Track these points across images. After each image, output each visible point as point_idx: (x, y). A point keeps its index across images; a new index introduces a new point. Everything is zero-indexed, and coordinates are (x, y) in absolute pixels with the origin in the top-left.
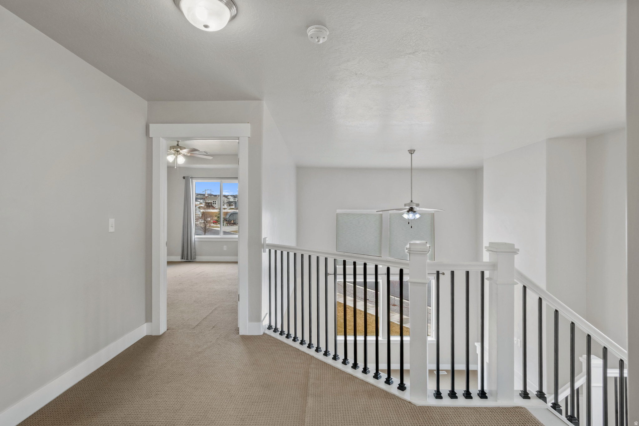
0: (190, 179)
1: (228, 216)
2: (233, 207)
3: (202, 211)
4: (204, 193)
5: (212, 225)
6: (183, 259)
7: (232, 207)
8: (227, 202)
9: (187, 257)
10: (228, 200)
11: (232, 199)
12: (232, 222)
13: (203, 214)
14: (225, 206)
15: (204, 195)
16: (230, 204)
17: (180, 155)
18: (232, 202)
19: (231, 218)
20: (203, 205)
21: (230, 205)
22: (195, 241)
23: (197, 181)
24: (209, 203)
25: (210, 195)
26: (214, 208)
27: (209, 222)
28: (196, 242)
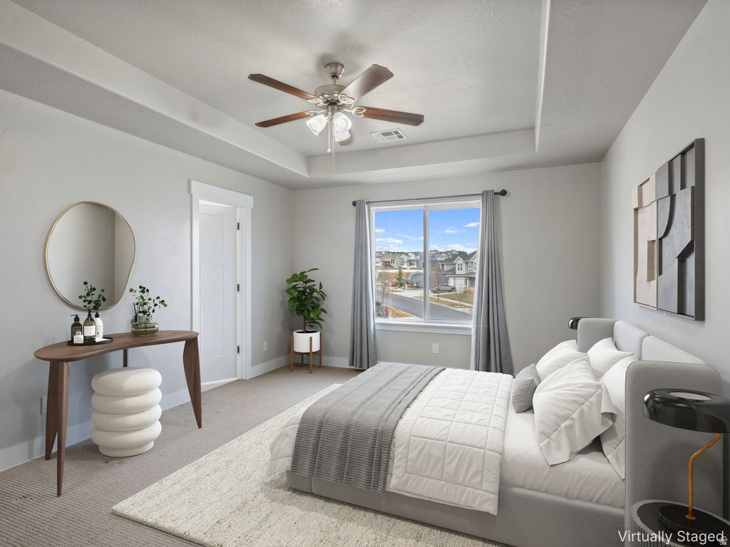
0: (366, 206)
1: (410, 278)
2: (415, 266)
3: (379, 271)
4: (380, 250)
5: (391, 288)
6: (353, 365)
7: (413, 267)
8: (408, 261)
9: (361, 361)
10: (409, 258)
11: (413, 257)
12: (415, 285)
13: (380, 275)
14: (405, 266)
15: (381, 253)
16: (410, 263)
17: (339, 113)
18: (413, 260)
19: (414, 280)
20: (380, 265)
21: (411, 265)
22: (375, 330)
23: (378, 209)
24: (386, 262)
25: (388, 253)
26: (392, 268)
27: (388, 285)
28: (377, 332)
